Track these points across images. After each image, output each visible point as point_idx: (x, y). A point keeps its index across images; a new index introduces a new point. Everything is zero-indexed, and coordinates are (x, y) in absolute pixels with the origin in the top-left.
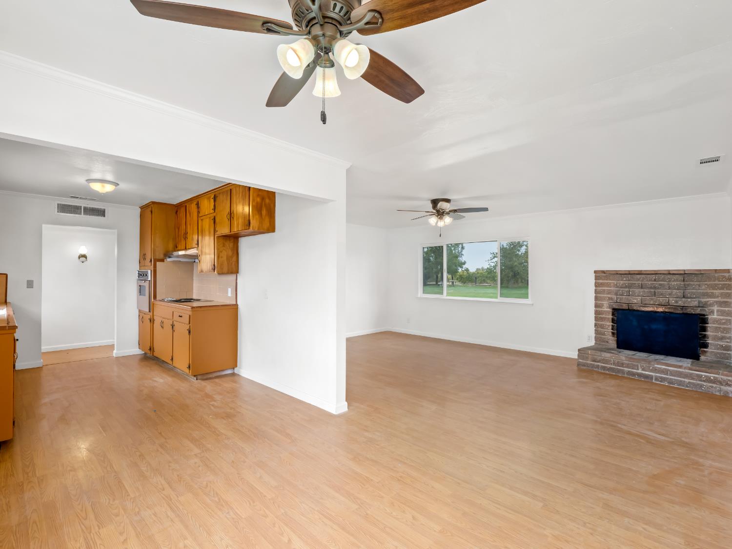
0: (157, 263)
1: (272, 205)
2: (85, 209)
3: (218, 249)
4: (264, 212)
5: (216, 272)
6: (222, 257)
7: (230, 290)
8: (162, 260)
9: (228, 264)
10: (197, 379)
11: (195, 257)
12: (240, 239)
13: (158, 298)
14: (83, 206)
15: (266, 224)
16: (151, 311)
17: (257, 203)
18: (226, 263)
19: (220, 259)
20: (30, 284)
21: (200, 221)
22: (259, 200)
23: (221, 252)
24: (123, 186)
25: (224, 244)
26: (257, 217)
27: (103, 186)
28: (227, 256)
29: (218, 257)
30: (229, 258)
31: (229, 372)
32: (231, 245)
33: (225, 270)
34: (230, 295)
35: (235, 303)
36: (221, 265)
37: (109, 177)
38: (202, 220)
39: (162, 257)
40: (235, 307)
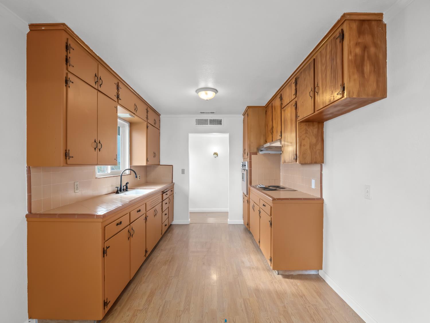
0: (252, 156)
1: (381, 56)
2: (210, 120)
3: (300, 137)
4: (367, 68)
5: (298, 162)
6: (304, 145)
7: (313, 182)
8: (256, 154)
9: (311, 153)
10: (278, 274)
11: (280, 148)
12: (325, 123)
13: (253, 184)
14: (209, 119)
15: (372, 86)
16: (248, 194)
17: (356, 55)
18: (309, 152)
19: (302, 147)
20: (183, 172)
21: (283, 112)
22: (358, 50)
23: (304, 139)
24: (222, 91)
25: (306, 130)
26: (356, 76)
27: (206, 94)
28: (310, 143)
29: (300, 145)
30: (312, 147)
31: (313, 272)
32: (315, 131)
33: (308, 159)
34: (313, 186)
35: (319, 197)
36: (303, 154)
37: (210, 85)
38: (284, 111)
39: (255, 150)
40: (320, 201)
